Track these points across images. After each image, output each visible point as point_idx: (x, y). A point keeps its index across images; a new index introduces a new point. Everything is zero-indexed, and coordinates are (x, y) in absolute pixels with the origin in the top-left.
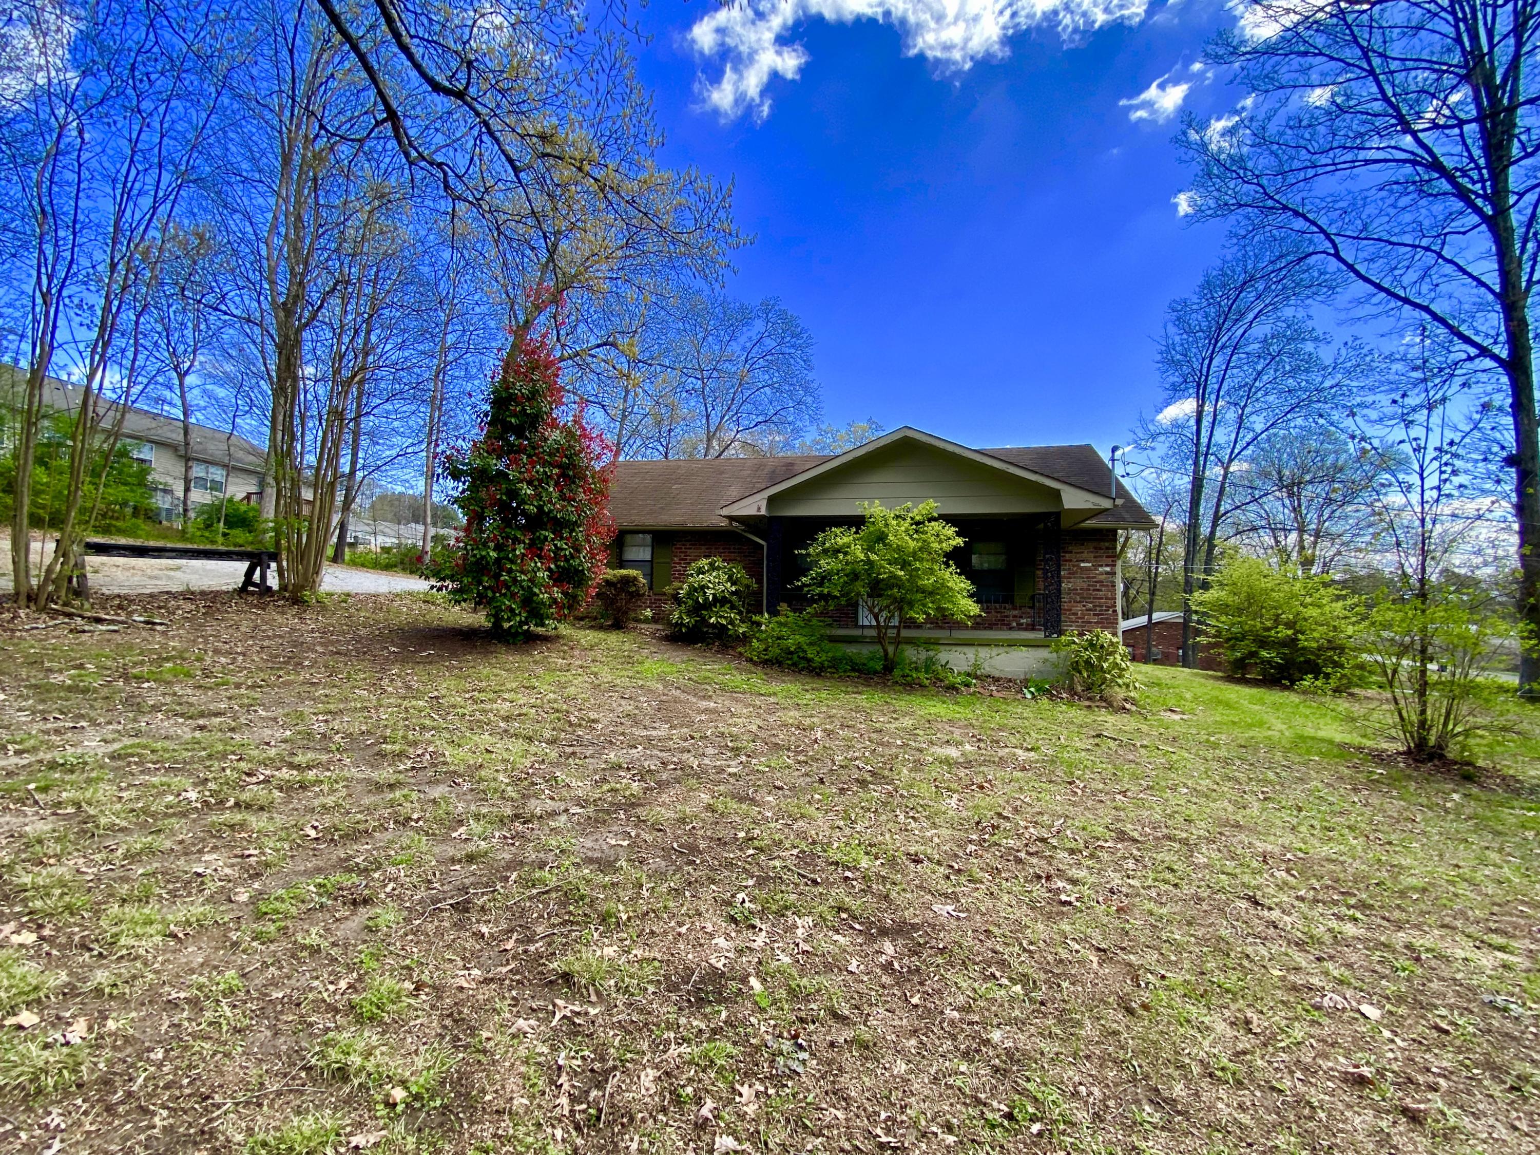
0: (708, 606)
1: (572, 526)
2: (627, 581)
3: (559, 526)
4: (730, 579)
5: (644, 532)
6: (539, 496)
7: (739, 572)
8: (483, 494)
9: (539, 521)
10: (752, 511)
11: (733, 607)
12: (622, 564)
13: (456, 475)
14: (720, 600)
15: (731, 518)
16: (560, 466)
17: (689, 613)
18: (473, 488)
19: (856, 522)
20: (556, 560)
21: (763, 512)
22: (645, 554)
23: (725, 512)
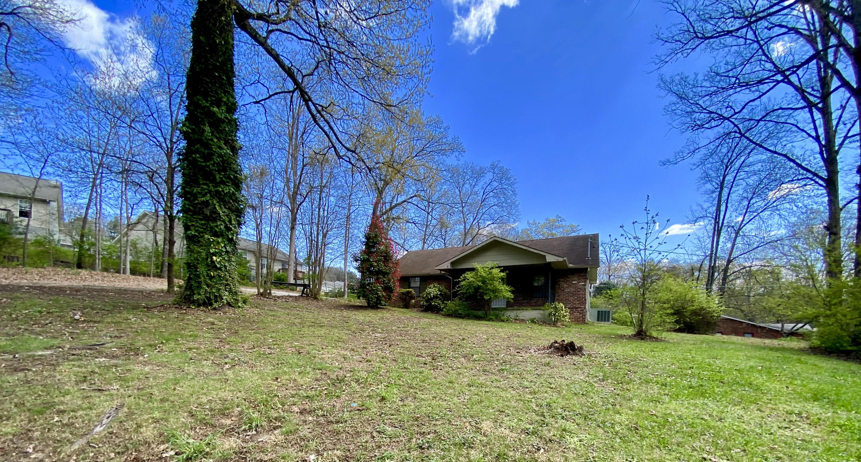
0: (431, 299)
1: (388, 274)
2: (409, 292)
3: (385, 274)
4: (439, 290)
5: (418, 277)
6: (378, 265)
7: (442, 288)
8: (364, 266)
9: (379, 272)
10: (445, 267)
11: (440, 299)
12: (410, 288)
13: (356, 261)
14: (436, 297)
15: (441, 270)
16: (384, 256)
17: (426, 302)
18: (361, 264)
19: (472, 270)
20: (383, 284)
21: (449, 267)
22: (418, 284)
23: (437, 268)
